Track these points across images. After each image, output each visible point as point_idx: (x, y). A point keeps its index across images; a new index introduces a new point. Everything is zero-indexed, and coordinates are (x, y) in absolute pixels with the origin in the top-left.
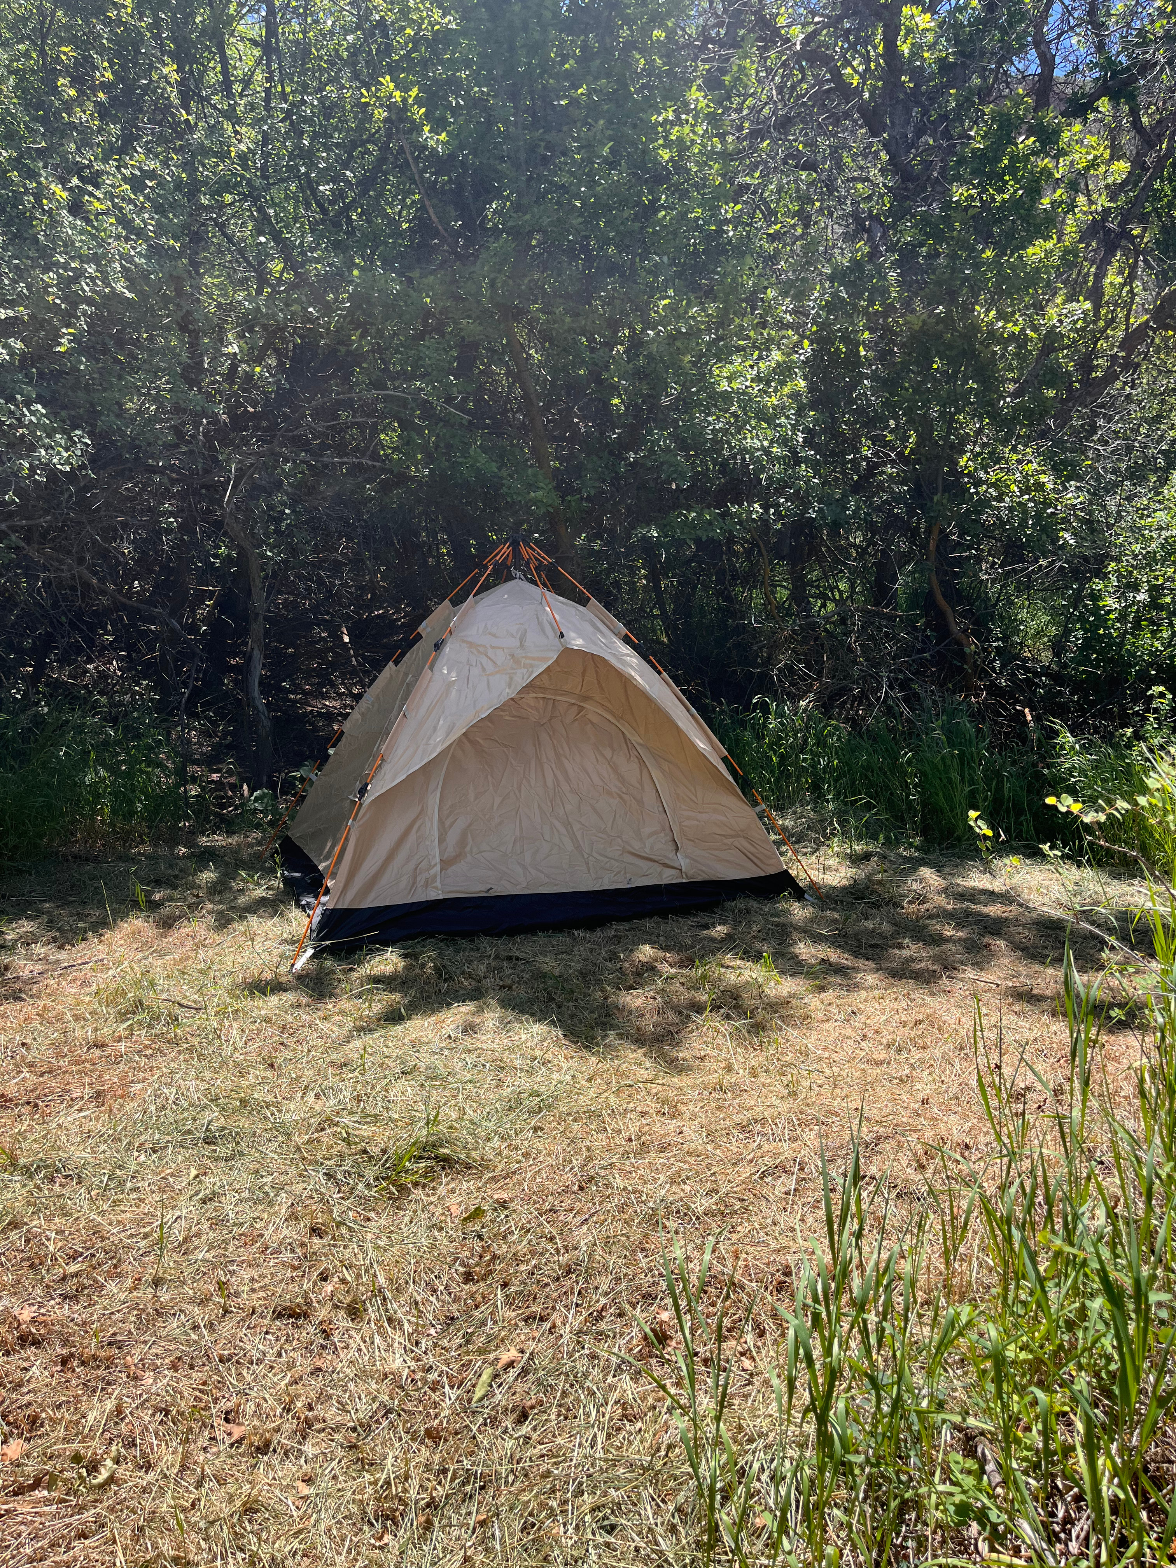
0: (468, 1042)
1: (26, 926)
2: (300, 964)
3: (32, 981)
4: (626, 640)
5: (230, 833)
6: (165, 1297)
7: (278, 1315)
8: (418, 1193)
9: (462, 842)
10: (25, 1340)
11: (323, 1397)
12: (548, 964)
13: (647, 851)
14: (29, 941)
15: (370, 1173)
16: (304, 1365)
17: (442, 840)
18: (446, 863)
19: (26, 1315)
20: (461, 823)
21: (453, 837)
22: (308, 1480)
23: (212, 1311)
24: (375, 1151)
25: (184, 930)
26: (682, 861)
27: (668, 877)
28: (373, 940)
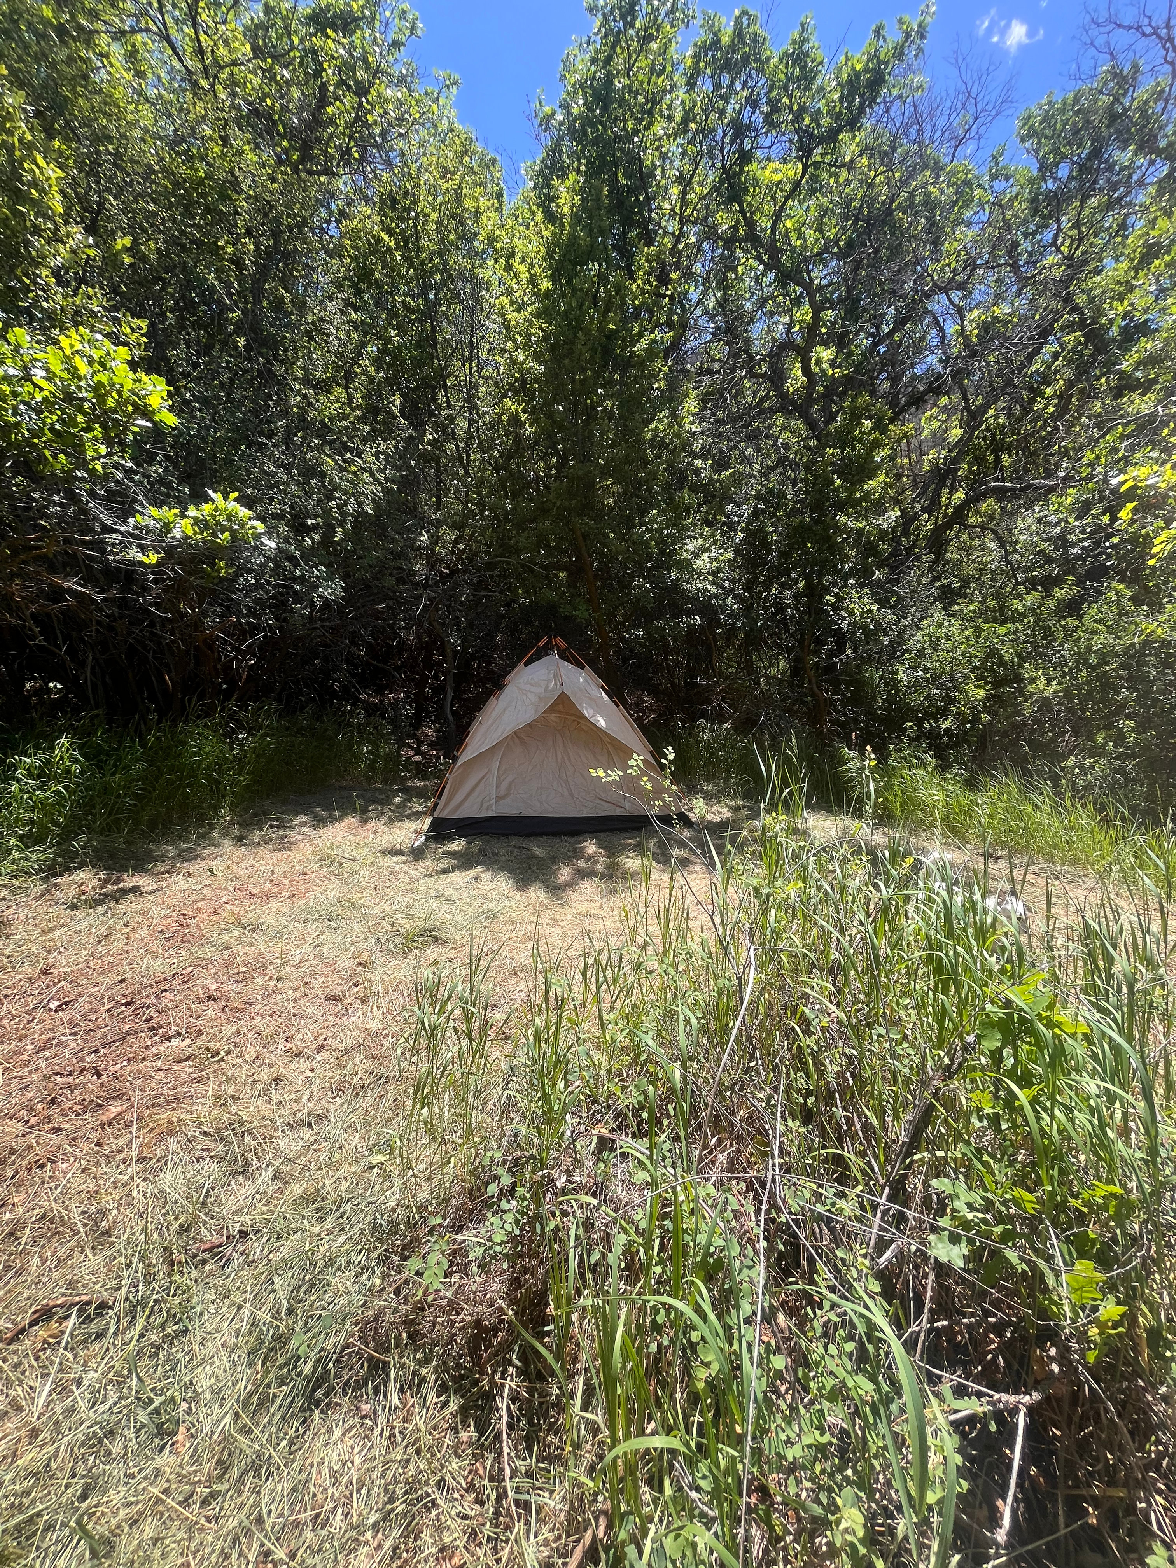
0: (475, 885)
1: (305, 818)
2: (417, 844)
3: (294, 844)
4: (603, 688)
5: (423, 779)
6: (280, 985)
7: (328, 999)
8: (417, 952)
9: (509, 788)
10: (210, 998)
11: (334, 1036)
12: (537, 851)
13: (609, 799)
14: (304, 824)
15: (397, 940)
16: (331, 1020)
17: (498, 787)
18: (499, 799)
19: (213, 987)
20: (510, 778)
21: (504, 785)
22: (312, 1070)
23: (299, 994)
24: (402, 931)
25: (372, 824)
26: (627, 805)
27: (619, 812)
28: (455, 834)
